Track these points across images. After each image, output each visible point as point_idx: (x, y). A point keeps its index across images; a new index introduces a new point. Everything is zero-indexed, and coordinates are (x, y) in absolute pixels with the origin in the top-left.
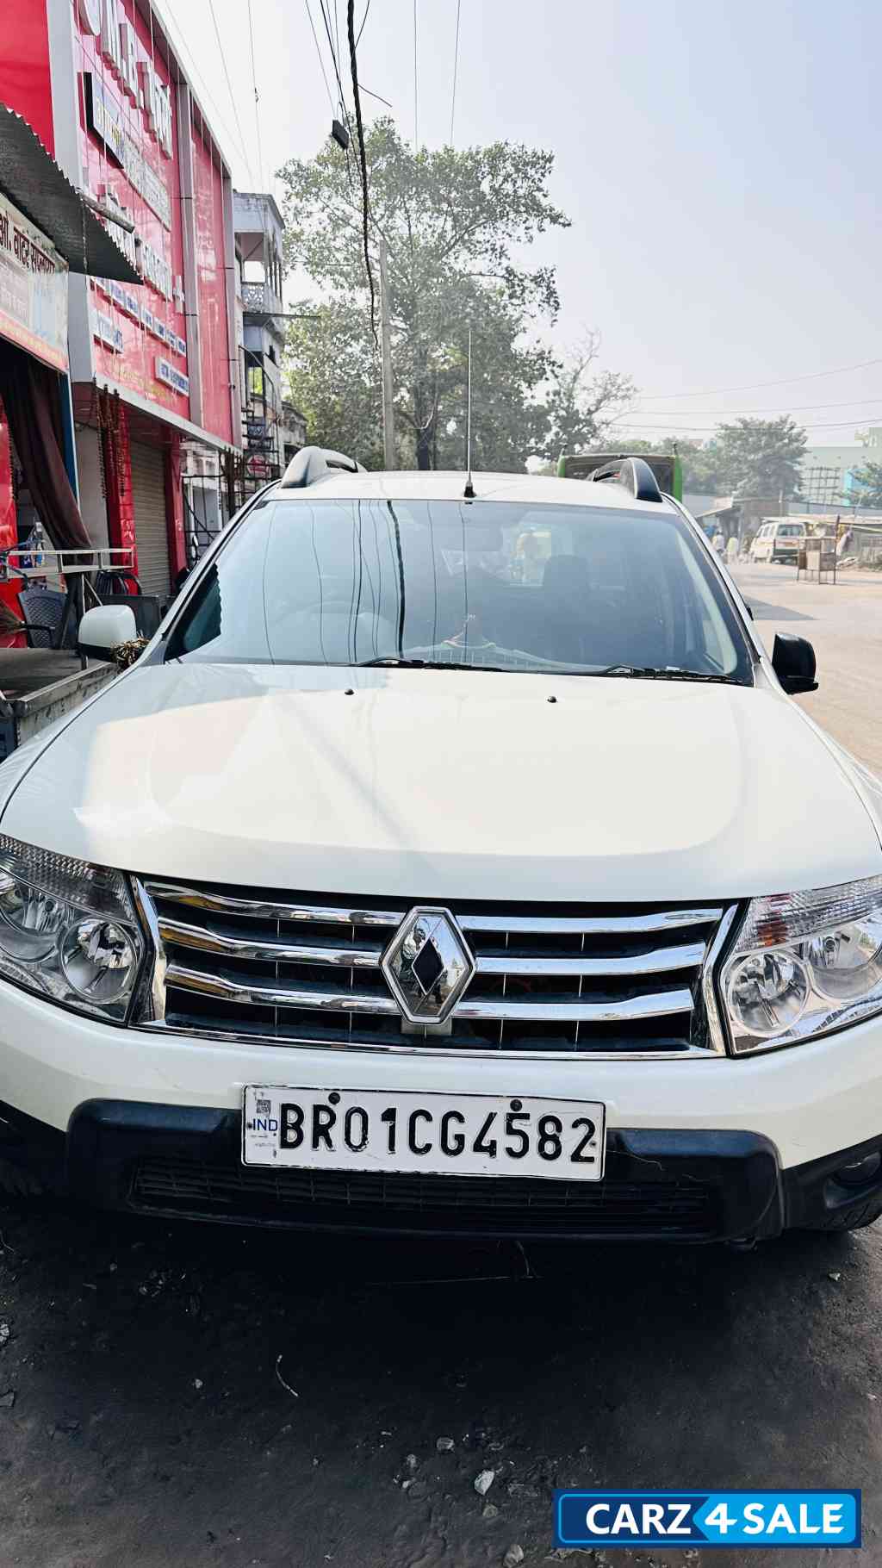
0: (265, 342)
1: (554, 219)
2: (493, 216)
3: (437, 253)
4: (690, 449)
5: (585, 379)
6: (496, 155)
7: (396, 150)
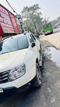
0: (22, 24)
1: (40, 8)
2: (36, 10)
3: (33, 13)
4: (55, 20)
5: (46, 18)
6: (35, 5)
7: (28, 8)
